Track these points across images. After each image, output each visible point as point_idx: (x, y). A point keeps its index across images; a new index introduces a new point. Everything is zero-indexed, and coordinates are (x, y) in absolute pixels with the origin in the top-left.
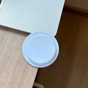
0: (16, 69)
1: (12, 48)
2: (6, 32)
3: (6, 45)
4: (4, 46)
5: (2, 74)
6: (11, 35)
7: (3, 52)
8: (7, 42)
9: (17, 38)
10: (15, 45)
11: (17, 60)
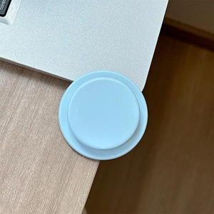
0: (41, 171)
1: (35, 117)
2: (21, 77)
3: (19, 110)
4: (14, 113)
5: (6, 181)
6: (31, 86)
7: (11, 128)
8: (22, 104)
9: (46, 94)
10: (40, 112)
11: (45, 150)
